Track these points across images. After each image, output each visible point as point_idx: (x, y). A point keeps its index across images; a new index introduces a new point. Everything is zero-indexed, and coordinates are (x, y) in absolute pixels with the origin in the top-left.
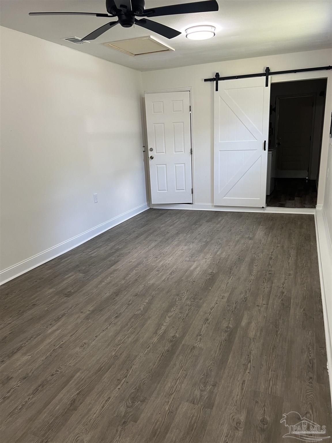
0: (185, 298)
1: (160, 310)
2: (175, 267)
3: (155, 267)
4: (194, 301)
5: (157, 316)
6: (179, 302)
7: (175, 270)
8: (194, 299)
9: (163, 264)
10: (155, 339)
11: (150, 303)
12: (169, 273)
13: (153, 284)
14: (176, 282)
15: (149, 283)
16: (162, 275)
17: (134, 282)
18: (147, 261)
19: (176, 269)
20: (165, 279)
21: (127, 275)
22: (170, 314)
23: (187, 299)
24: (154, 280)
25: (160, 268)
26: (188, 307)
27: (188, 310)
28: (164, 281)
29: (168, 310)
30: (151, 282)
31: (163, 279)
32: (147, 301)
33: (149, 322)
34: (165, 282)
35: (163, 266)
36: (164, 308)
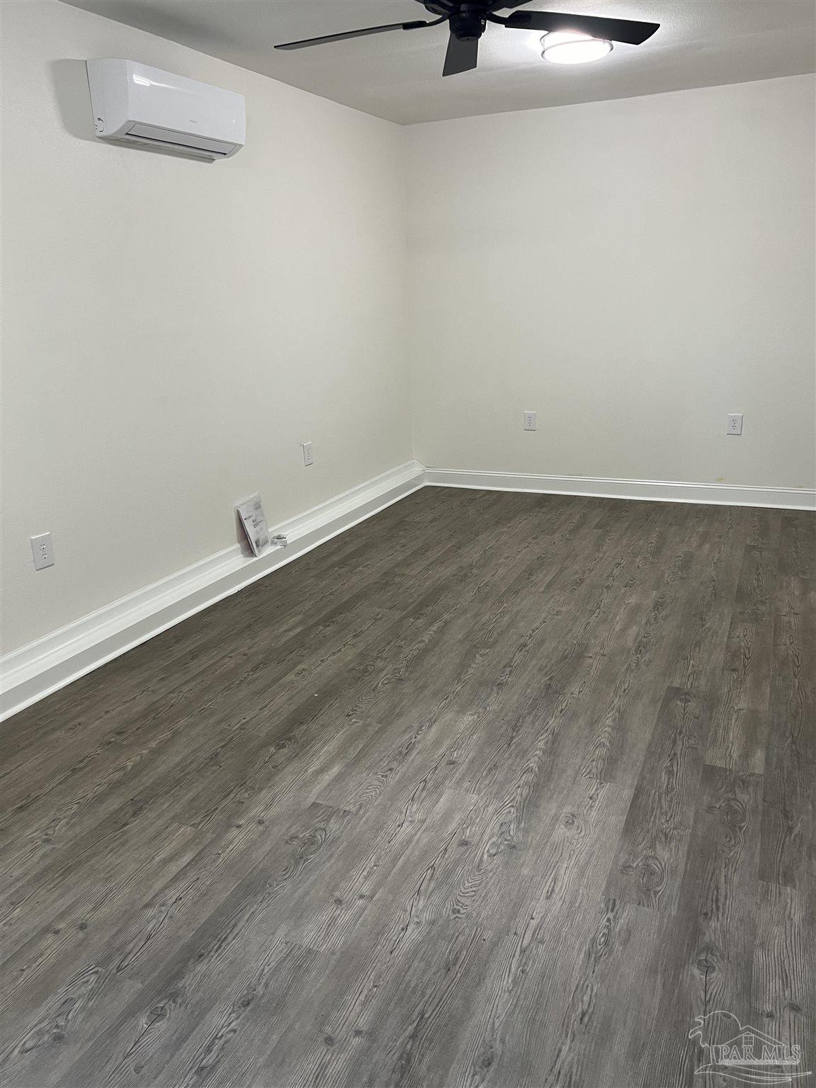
0: (385, 672)
1: (441, 653)
2: (393, 779)
3: (466, 784)
4: (368, 665)
5: (447, 644)
6: (401, 665)
7: (394, 765)
8: (365, 671)
9: (435, 797)
10: (446, 616)
11: (463, 666)
12: (415, 752)
13: (462, 710)
14: (400, 715)
15: (476, 717)
16: (437, 743)
17: (518, 721)
18: (502, 819)
19: (391, 770)
20: (430, 727)
21: (552, 750)
22: (422, 645)
23: (382, 670)
24: (462, 727)
25: (445, 778)
26: (384, 655)
27: (384, 650)
28: (432, 722)
29: (425, 651)
30: (468, 719)
31: (434, 729)
32: (471, 671)
33: (460, 636)
34: (429, 716)
35: (437, 786)
36: (433, 655)
